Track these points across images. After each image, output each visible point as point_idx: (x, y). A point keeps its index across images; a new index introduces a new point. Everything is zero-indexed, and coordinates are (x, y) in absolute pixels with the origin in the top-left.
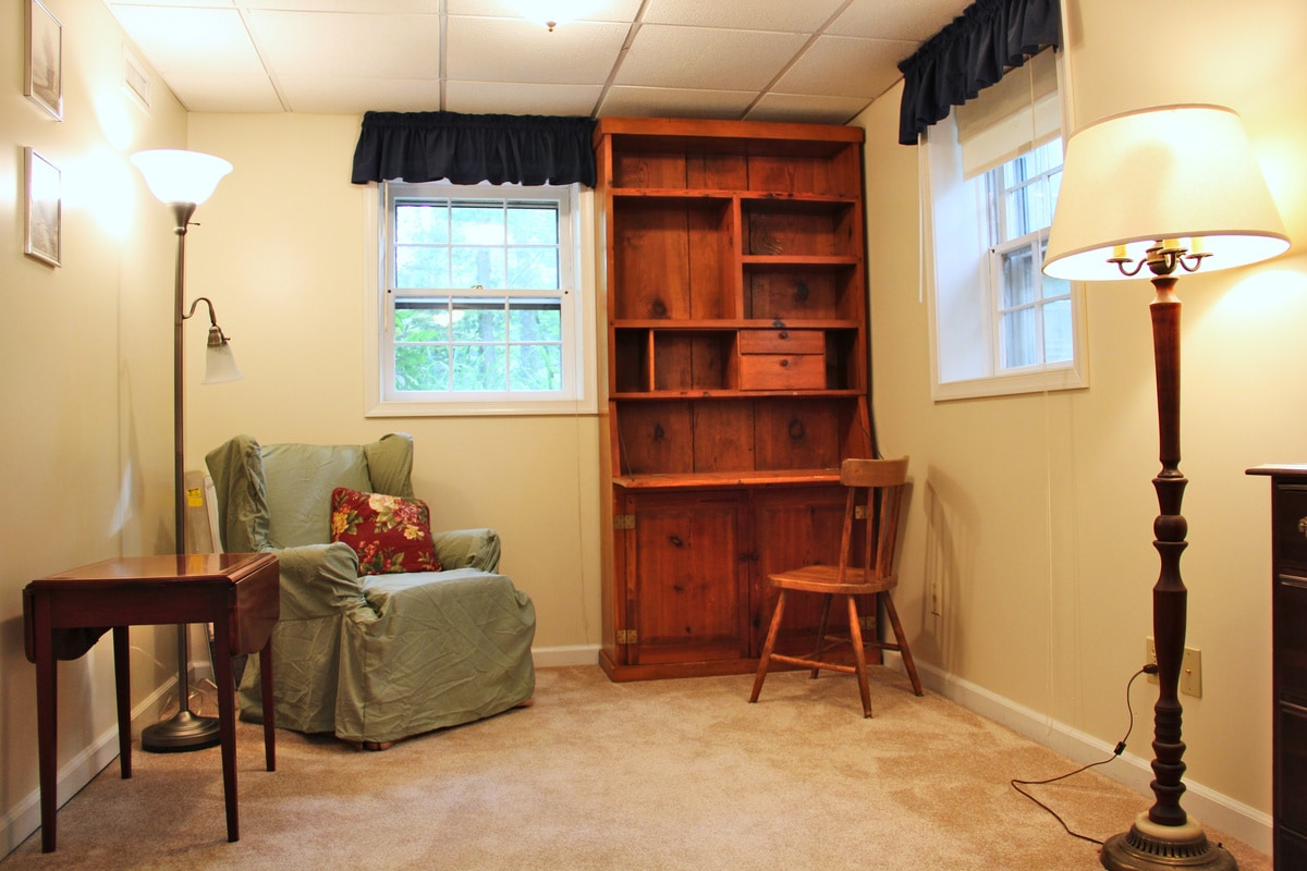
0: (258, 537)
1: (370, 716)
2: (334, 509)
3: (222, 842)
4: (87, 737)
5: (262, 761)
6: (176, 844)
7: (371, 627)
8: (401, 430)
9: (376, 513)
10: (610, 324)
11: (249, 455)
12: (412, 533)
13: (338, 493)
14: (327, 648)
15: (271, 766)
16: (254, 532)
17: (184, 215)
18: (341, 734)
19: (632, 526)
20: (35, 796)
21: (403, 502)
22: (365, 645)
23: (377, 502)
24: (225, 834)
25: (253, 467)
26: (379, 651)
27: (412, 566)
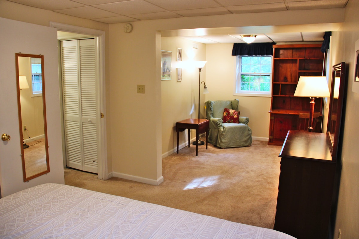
0: (211, 116)
1: (221, 144)
2: (224, 112)
3: (195, 156)
4: (185, 141)
5: (205, 148)
6: (190, 155)
7: (222, 131)
8: (237, 98)
9: (230, 113)
10: (273, 83)
11: (210, 104)
12: (235, 116)
13: (225, 109)
14: (217, 133)
15: (207, 148)
16: (210, 115)
17: (200, 69)
18: (217, 146)
19: (273, 119)
20: (176, 148)
21: (235, 111)
22: (221, 134)
23: (231, 111)
24: (196, 155)
25: (211, 105)
26: (223, 135)
27: (234, 122)
